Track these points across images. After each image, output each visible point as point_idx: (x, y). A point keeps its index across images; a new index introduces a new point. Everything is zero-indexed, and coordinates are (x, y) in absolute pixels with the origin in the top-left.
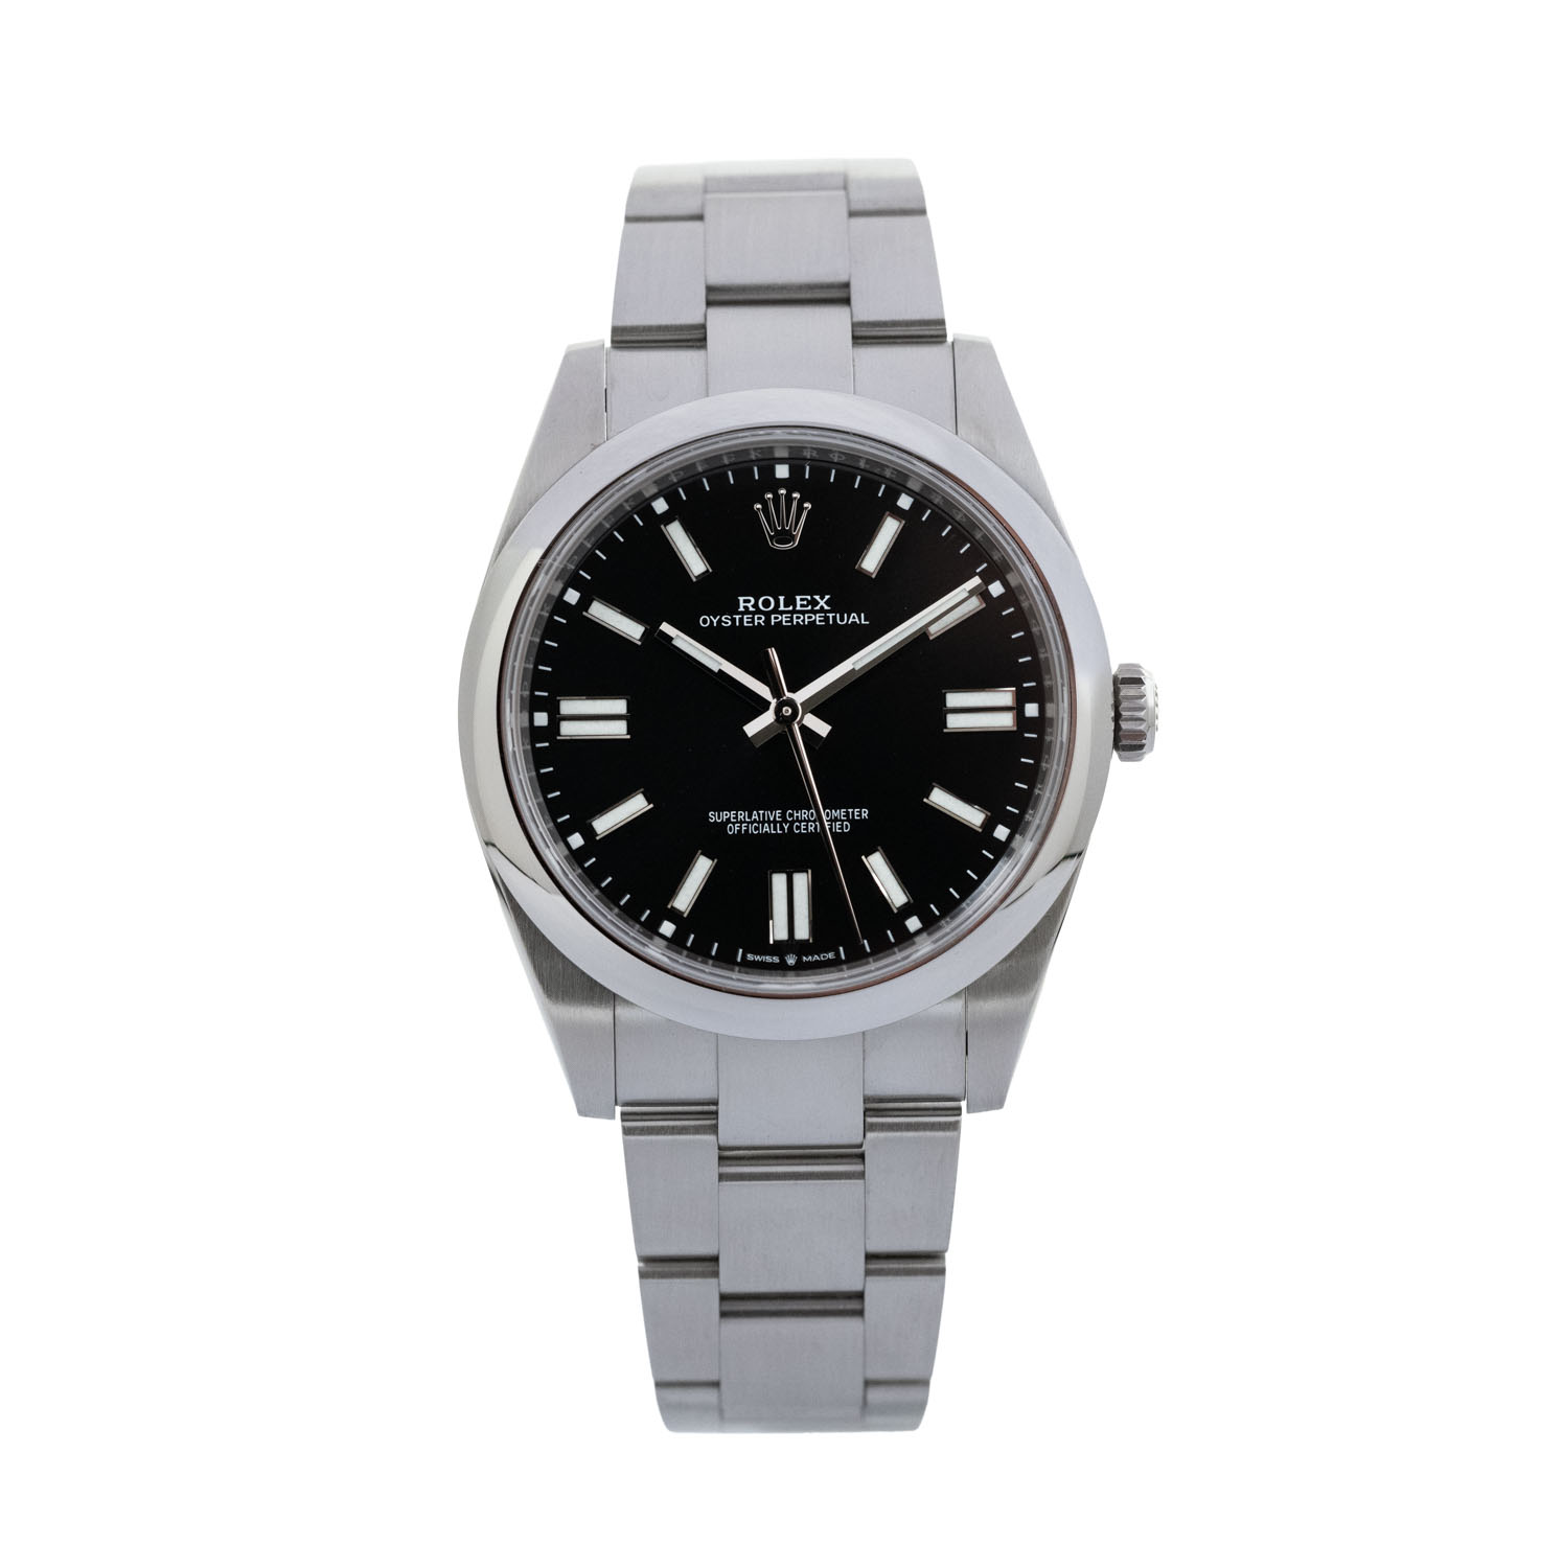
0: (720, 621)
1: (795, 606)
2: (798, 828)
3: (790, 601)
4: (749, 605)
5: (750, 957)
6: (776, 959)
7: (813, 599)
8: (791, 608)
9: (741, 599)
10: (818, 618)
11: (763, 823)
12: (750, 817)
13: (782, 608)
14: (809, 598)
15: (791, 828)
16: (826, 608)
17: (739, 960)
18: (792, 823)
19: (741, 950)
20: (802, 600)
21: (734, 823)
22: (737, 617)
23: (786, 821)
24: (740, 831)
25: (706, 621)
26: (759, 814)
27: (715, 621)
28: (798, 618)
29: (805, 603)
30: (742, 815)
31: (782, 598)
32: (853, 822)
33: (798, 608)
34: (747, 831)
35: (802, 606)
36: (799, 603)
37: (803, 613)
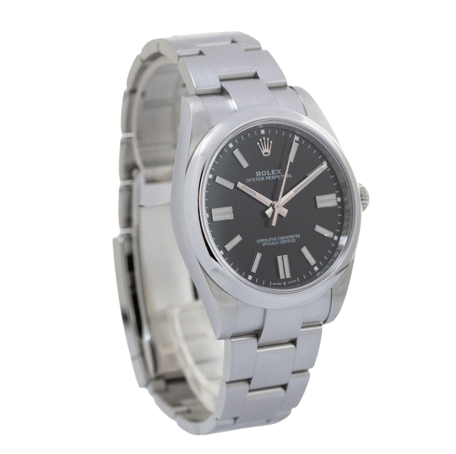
0: (252, 180)
1: (272, 173)
2: (282, 242)
3: (270, 172)
4: (259, 174)
5: (274, 284)
6: (281, 284)
7: (276, 171)
8: (271, 174)
9: (257, 173)
10: (278, 176)
11: (272, 242)
12: (268, 240)
13: (268, 174)
14: (275, 170)
15: (279, 243)
16: (280, 173)
17: (271, 285)
18: (280, 241)
19: (271, 282)
20: (273, 171)
21: (264, 243)
22: (257, 178)
23: (278, 240)
24: (266, 245)
25: (249, 180)
26: (270, 239)
27: (251, 180)
28: (273, 177)
29: (274, 172)
30: (266, 240)
31: (268, 171)
32: (296, 239)
33: (273, 174)
34: (268, 245)
35: (274, 173)
36: (273, 172)
37: (274, 175)
